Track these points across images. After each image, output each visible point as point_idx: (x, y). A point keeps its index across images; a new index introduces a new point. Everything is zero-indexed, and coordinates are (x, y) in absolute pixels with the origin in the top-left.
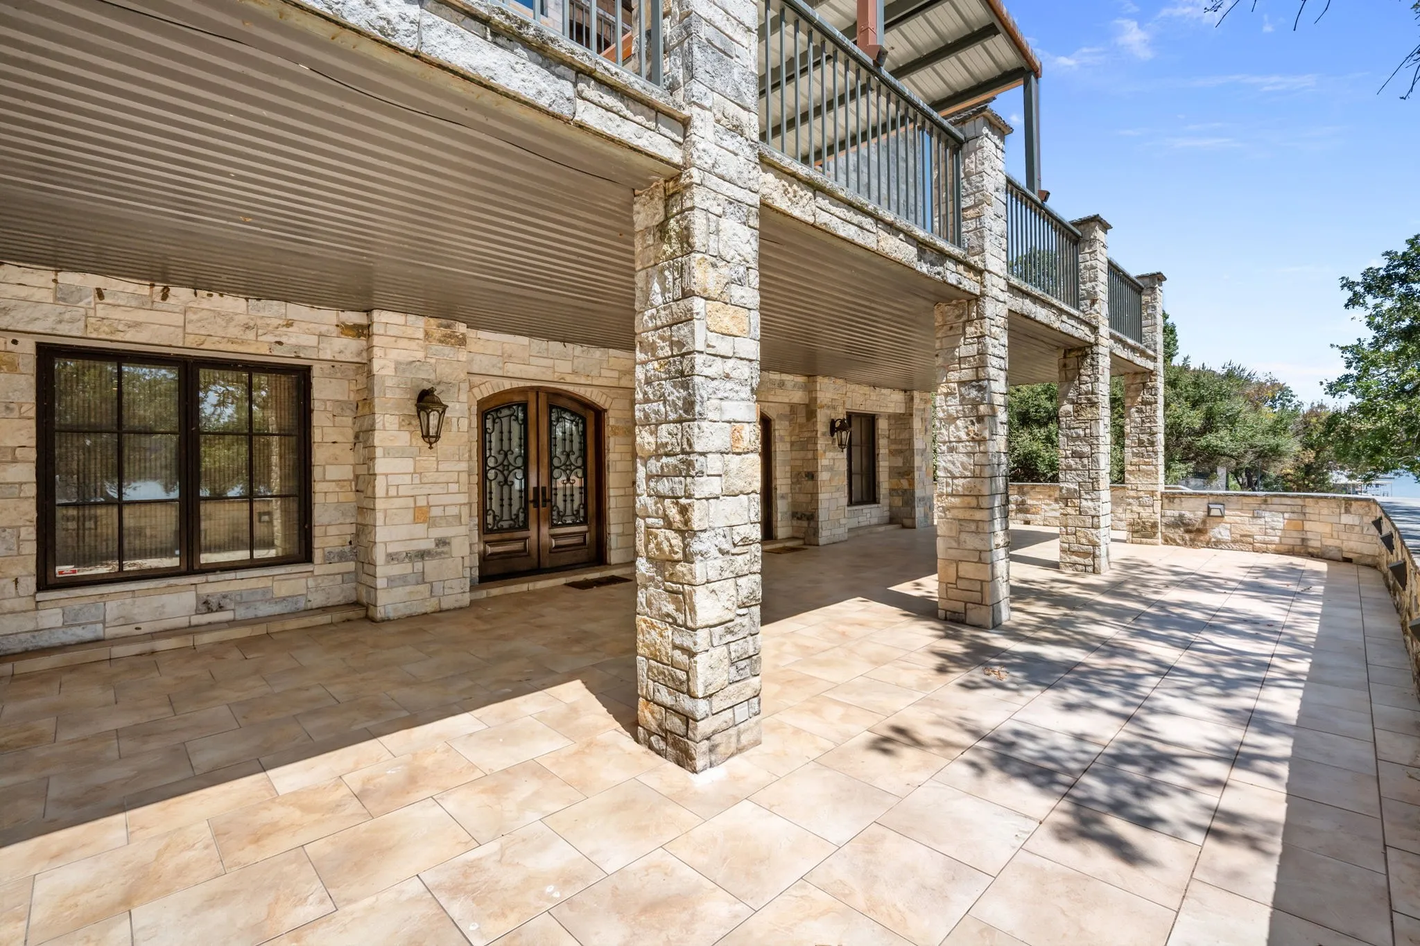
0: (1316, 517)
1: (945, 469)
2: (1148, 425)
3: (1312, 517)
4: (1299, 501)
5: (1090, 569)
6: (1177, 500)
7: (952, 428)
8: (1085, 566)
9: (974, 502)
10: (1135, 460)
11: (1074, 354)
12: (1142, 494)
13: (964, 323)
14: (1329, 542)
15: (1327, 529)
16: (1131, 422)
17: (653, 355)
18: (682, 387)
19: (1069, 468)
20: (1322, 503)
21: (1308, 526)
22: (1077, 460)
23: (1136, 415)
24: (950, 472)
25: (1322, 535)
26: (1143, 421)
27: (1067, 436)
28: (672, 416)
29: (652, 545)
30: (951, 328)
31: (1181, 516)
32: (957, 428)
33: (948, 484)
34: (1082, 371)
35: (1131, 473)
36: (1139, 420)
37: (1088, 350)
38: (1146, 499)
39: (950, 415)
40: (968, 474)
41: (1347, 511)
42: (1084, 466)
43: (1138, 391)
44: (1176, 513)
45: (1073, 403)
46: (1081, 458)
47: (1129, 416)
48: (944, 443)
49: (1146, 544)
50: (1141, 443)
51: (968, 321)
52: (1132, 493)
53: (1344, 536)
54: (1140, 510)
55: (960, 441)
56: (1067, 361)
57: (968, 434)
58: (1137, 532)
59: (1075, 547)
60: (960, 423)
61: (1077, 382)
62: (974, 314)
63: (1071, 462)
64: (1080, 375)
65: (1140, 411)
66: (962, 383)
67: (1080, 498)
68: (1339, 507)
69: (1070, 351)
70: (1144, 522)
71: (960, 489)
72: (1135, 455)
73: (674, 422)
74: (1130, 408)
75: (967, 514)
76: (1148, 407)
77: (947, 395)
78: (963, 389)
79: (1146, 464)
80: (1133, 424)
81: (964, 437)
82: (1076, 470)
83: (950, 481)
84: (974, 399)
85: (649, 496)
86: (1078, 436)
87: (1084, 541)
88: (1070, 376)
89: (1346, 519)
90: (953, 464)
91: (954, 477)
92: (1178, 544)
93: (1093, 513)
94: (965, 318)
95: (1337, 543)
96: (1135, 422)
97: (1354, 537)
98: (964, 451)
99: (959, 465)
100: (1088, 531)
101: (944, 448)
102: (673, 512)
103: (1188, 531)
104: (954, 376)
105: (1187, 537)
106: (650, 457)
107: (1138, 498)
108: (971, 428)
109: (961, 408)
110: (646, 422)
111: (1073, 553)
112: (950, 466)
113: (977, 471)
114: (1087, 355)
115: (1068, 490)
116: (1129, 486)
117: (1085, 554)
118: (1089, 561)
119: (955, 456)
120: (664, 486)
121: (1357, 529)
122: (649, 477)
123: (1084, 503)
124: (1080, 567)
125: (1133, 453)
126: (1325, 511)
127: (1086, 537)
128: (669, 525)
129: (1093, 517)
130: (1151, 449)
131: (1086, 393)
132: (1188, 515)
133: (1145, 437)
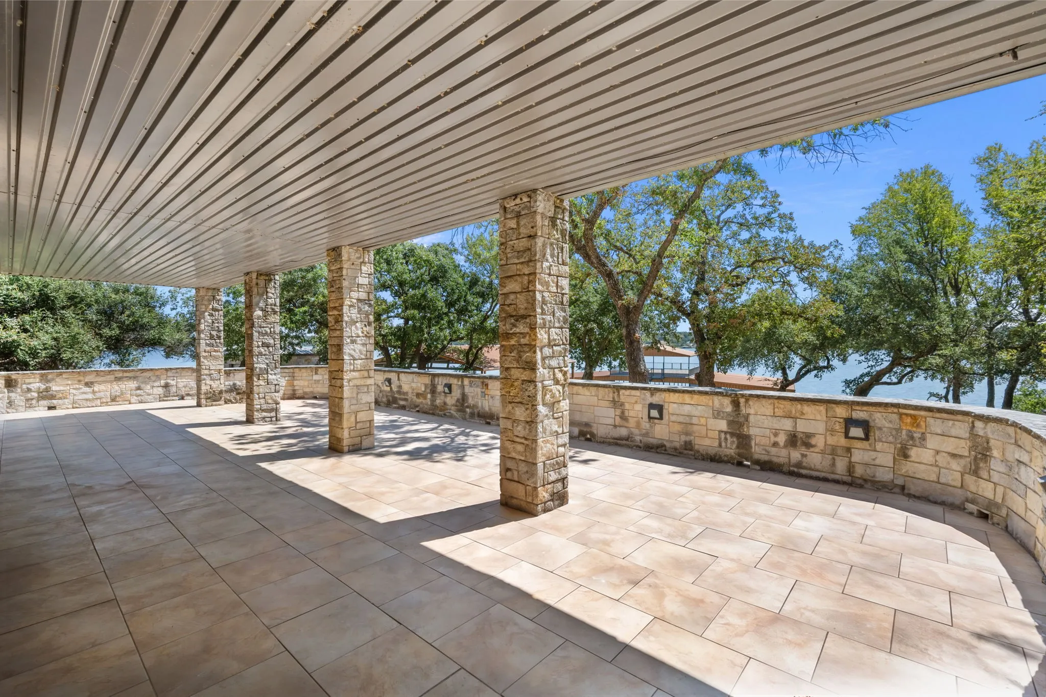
0: (300, 378)
1: (349, 354)
2: (217, 325)
3: (298, 378)
4: (291, 370)
5: (274, 419)
6: (232, 375)
7: (353, 328)
8: (271, 417)
9: (366, 374)
10: (208, 348)
11: (262, 277)
12: (212, 372)
13: (361, 263)
14: (307, 390)
15: (306, 384)
16: (205, 322)
17: (547, 289)
18: (562, 310)
19: (261, 354)
20: (303, 370)
21: (296, 383)
22: (266, 348)
23: (208, 317)
24: (352, 356)
25: (304, 387)
26: (213, 322)
27: (259, 332)
28: (557, 325)
29: (548, 396)
30: (353, 264)
31: (234, 384)
32: (356, 327)
33: (350, 364)
34: (268, 290)
35: (205, 357)
36: (210, 321)
37: (272, 277)
38: (215, 375)
39: (352, 320)
40: (363, 357)
41: (316, 373)
42: (270, 352)
43: (209, 300)
44: (231, 383)
45: (262, 310)
46: (268, 347)
47: (204, 318)
48: (349, 337)
49: (216, 405)
50: (212, 337)
51: (363, 262)
52: (206, 372)
53: (315, 386)
54: (212, 383)
55: (358, 337)
56: (259, 281)
57: (363, 333)
58: (209, 398)
59: (265, 407)
60: (358, 325)
61: (265, 297)
62: (367, 260)
63: (262, 350)
64: (267, 292)
65: (211, 315)
66: (359, 300)
67: (267, 373)
68: (312, 372)
69: (261, 274)
70: (214, 391)
71: (359, 366)
72: (207, 345)
73: (558, 328)
74: (204, 312)
75: (361, 382)
76: (217, 313)
77: (350, 306)
78: (360, 304)
79: (215, 351)
80: (206, 324)
81: (361, 334)
82: (265, 355)
83: (352, 362)
84: (367, 312)
85: (544, 368)
86: (266, 333)
87: (270, 401)
88: (260, 292)
89: (316, 377)
90: (354, 350)
91: (355, 359)
92: (232, 403)
93: (276, 382)
94: (362, 260)
95: (311, 389)
96: (208, 322)
97: (320, 386)
98: (360, 342)
99: (357, 351)
100: (273, 395)
101: (349, 340)
102: (560, 376)
103: (238, 394)
104: (354, 295)
105: (238, 397)
106: (545, 346)
107: (210, 375)
108: (365, 329)
109: (359, 316)
110: (544, 326)
111: (264, 411)
112: (352, 352)
113: (368, 355)
114: (271, 280)
115: (260, 369)
116: (204, 367)
117: (271, 410)
118: (273, 414)
119: (356, 346)
120: (554, 363)
121: (321, 382)
122: (543, 359)
123: (270, 377)
124: (268, 419)
125: (206, 343)
126: (305, 374)
127: (272, 398)
128: (557, 382)
129: (276, 385)
130: (218, 341)
131: (271, 305)
132: (238, 383)
133: (214, 333)
